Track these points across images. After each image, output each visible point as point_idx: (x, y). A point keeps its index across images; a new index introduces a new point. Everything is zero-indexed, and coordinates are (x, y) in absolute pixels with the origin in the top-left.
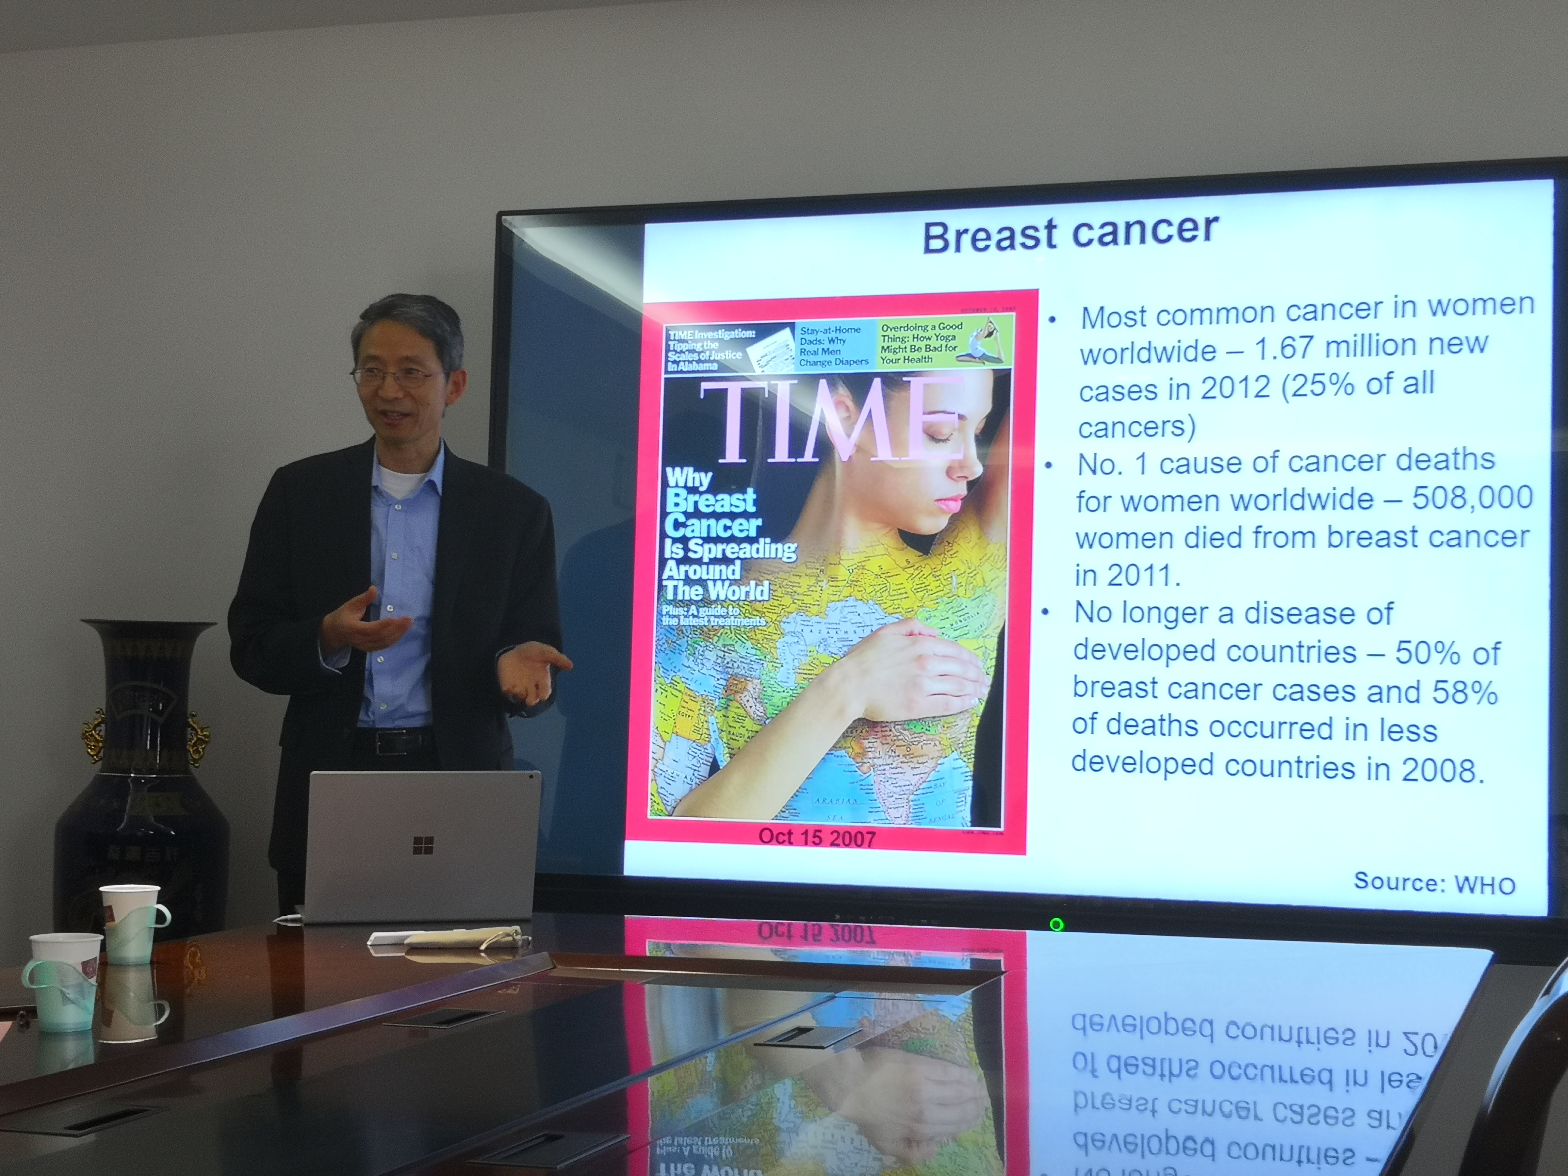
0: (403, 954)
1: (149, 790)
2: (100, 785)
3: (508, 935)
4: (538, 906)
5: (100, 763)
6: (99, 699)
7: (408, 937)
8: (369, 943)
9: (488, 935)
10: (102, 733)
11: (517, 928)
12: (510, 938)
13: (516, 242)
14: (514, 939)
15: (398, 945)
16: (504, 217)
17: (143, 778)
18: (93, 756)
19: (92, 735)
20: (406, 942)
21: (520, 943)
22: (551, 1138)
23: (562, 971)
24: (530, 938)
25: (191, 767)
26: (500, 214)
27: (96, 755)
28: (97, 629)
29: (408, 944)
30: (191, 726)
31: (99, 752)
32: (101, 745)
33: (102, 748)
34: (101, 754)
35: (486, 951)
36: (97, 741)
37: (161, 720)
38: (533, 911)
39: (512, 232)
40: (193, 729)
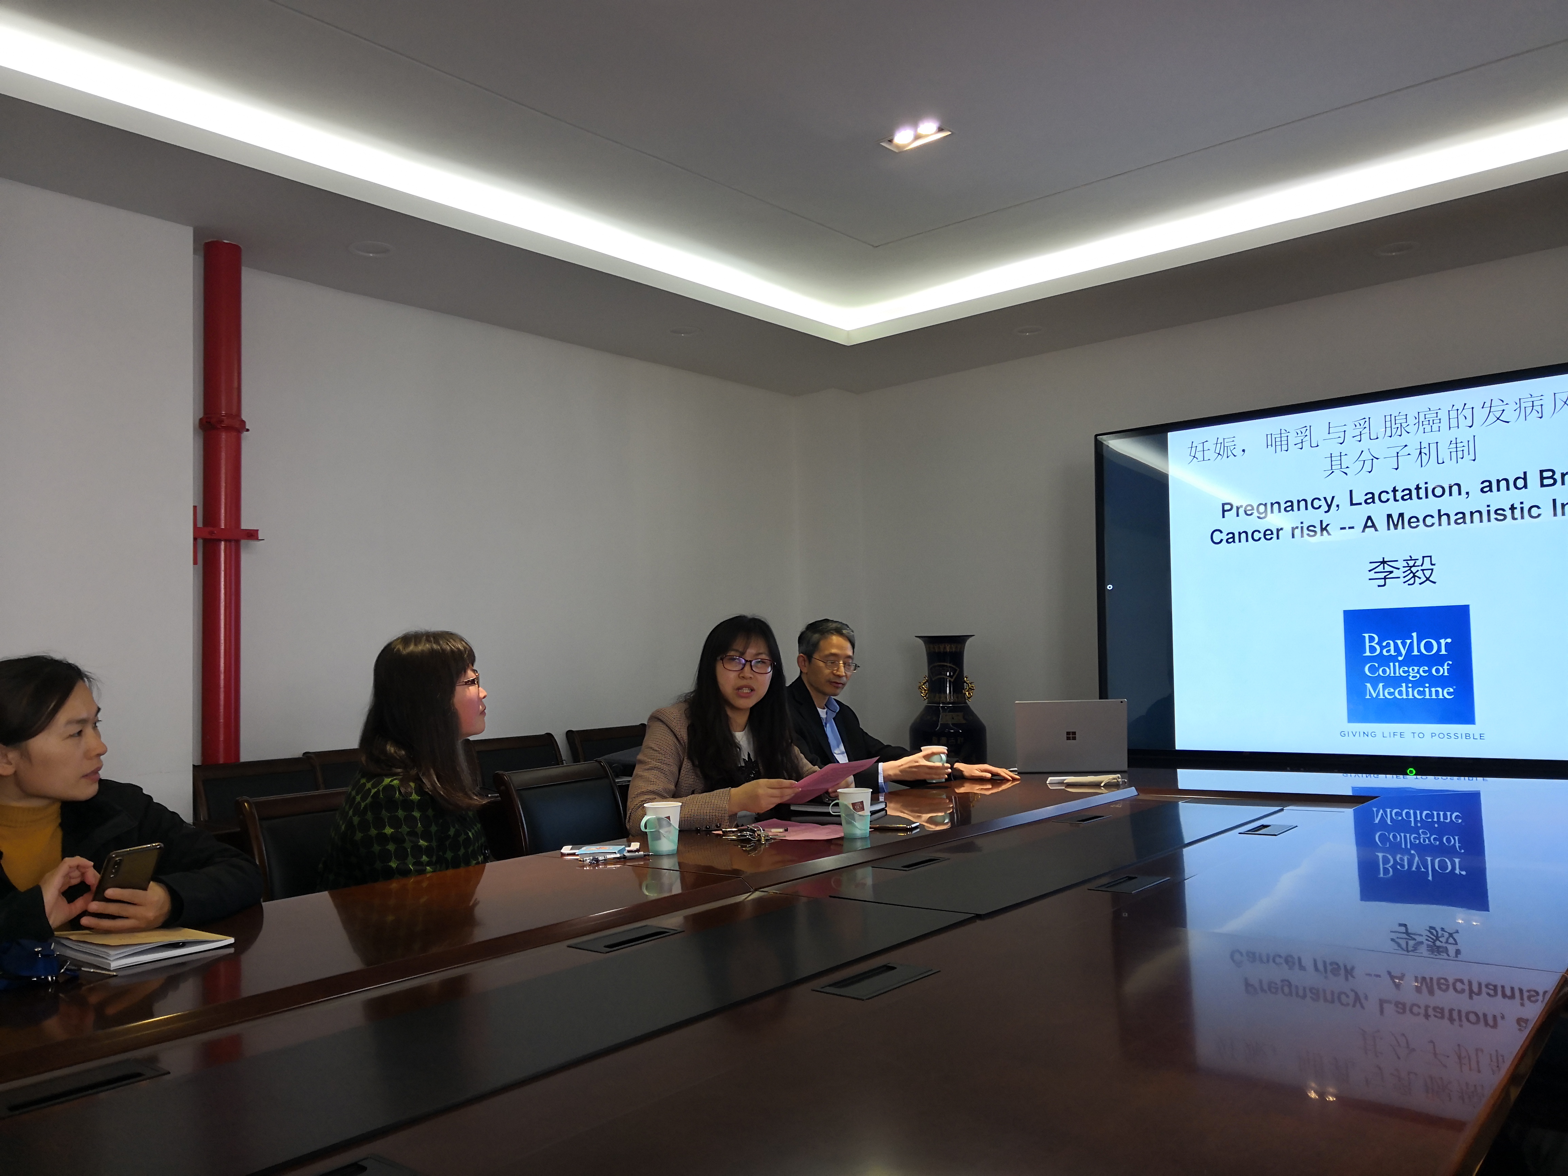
0: (1064, 788)
1: (949, 712)
2: (927, 708)
3: (1115, 779)
4: (1130, 764)
5: (927, 700)
6: (925, 671)
7: (1065, 780)
8: (1047, 782)
9: (1105, 779)
10: (927, 686)
11: (1119, 775)
12: (1116, 780)
13: (1105, 449)
14: (1118, 781)
15: (1061, 783)
16: (1098, 437)
17: (946, 706)
18: (923, 697)
19: (923, 688)
20: (1065, 782)
21: (1121, 783)
22: (1131, 878)
23: (1143, 797)
24: (1126, 780)
25: (967, 701)
26: (1096, 436)
27: (925, 696)
28: (923, 641)
29: (1066, 783)
30: (965, 682)
31: (926, 695)
32: (927, 692)
33: (927, 693)
34: (927, 696)
35: (1103, 787)
36: (925, 690)
37: (952, 680)
38: (1128, 767)
39: (1103, 443)
40: (967, 683)
